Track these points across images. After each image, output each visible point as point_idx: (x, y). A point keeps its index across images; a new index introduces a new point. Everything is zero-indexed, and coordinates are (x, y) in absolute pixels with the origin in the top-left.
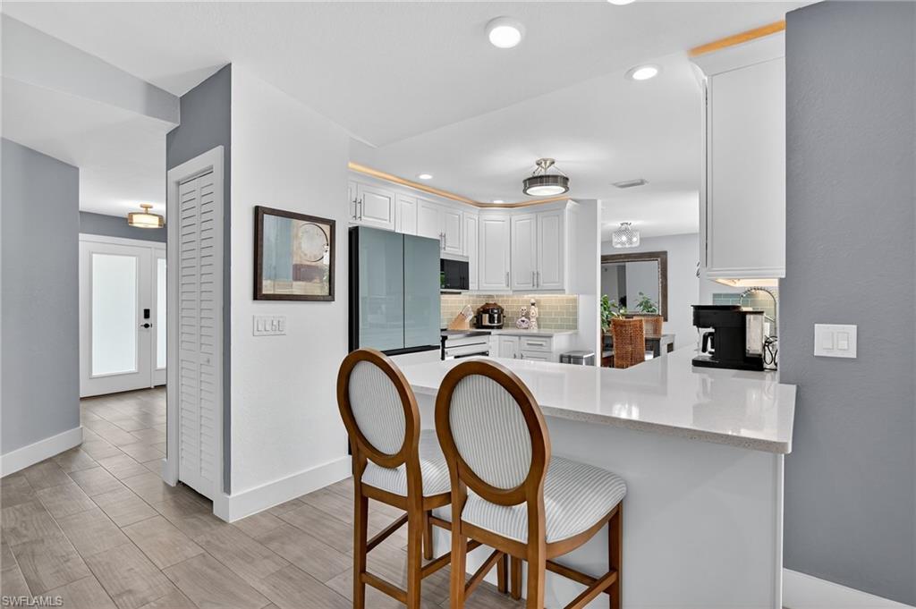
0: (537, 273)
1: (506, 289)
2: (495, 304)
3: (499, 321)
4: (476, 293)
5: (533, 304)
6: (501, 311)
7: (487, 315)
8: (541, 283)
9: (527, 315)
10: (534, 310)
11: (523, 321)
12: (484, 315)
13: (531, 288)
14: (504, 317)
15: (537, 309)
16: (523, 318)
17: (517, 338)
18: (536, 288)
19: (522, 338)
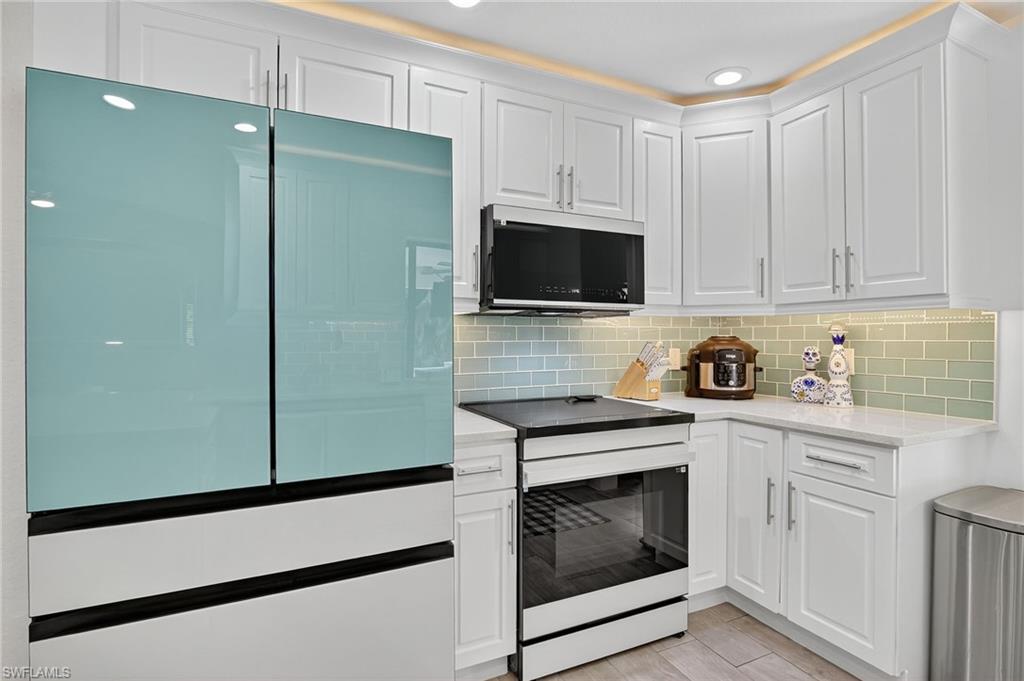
0: (848, 254)
1: (760, 300)
2: (734, 339)
3: (742, 382)
4: (675, 313)
5: (839, 340)
6: (750, 355)
7: (711, 365)
8: (859, 280)
9: (822, 369)
10: (841, 359)
11: (807, 383)
12: (703, 365)
13: (832, 297)
14: (758, 370)
15: (850, 353)
16: (811, 376)
17: (779, 433)
18: (846, 291)
19: (792, 436)
